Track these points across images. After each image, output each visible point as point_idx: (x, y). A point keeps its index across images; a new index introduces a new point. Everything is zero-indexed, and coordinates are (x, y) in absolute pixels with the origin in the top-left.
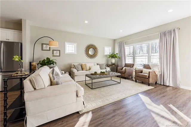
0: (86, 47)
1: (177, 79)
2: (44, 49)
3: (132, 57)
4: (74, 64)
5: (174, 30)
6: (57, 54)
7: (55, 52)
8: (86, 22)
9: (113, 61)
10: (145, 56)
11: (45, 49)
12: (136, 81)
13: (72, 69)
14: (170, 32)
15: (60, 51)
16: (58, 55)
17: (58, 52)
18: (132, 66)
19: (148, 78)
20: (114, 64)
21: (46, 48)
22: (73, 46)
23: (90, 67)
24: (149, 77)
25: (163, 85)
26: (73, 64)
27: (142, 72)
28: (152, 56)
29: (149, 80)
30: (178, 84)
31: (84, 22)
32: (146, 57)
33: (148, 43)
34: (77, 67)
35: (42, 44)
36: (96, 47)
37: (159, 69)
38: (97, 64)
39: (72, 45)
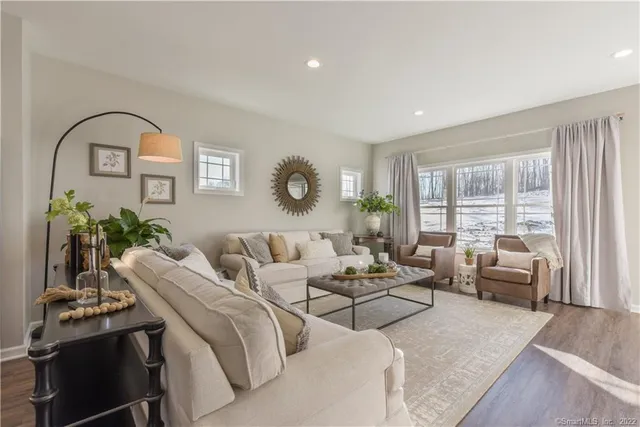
0: (279, 167)
1: (620, 282)
2: (102, 168)
3: (444, 211)
4: (241, 236)
5: (607, 123)
6: (160, 193)
7: (151, 184)
8: (314, 64)
9: (376, 222)
10: (494, 206)
11: (107, 169)
12: (480, 296)
13: (224, 256)
14: (592, 128)
15: (173, 179)
16: (166, 196)
17: (168, 183)
18: (448, 239)
19: (530, 284)
20: (379, 235)
21: (113, 165)
22: (227, 161)
23: (300, 249)
24: (535, 278)
25: (571, 304)
26: (235, 236)
27: (495, 262)
28: (520, 205)
29: (535, 291)
30: (622, 299)
31: (306, 62)
32: (500, 208)
33: (505, 162)
34: (253, 250)
35: (93, 147)
36: (313, 167)
37: (555, 250)
38: (323, 236)
39: (224, 156)
